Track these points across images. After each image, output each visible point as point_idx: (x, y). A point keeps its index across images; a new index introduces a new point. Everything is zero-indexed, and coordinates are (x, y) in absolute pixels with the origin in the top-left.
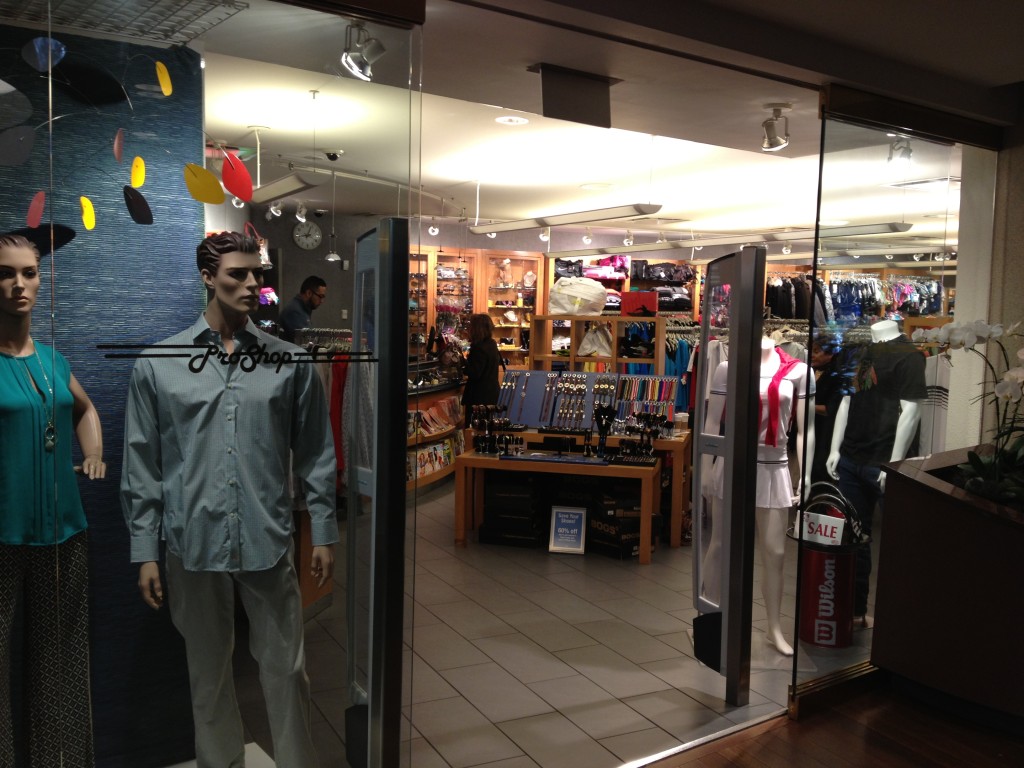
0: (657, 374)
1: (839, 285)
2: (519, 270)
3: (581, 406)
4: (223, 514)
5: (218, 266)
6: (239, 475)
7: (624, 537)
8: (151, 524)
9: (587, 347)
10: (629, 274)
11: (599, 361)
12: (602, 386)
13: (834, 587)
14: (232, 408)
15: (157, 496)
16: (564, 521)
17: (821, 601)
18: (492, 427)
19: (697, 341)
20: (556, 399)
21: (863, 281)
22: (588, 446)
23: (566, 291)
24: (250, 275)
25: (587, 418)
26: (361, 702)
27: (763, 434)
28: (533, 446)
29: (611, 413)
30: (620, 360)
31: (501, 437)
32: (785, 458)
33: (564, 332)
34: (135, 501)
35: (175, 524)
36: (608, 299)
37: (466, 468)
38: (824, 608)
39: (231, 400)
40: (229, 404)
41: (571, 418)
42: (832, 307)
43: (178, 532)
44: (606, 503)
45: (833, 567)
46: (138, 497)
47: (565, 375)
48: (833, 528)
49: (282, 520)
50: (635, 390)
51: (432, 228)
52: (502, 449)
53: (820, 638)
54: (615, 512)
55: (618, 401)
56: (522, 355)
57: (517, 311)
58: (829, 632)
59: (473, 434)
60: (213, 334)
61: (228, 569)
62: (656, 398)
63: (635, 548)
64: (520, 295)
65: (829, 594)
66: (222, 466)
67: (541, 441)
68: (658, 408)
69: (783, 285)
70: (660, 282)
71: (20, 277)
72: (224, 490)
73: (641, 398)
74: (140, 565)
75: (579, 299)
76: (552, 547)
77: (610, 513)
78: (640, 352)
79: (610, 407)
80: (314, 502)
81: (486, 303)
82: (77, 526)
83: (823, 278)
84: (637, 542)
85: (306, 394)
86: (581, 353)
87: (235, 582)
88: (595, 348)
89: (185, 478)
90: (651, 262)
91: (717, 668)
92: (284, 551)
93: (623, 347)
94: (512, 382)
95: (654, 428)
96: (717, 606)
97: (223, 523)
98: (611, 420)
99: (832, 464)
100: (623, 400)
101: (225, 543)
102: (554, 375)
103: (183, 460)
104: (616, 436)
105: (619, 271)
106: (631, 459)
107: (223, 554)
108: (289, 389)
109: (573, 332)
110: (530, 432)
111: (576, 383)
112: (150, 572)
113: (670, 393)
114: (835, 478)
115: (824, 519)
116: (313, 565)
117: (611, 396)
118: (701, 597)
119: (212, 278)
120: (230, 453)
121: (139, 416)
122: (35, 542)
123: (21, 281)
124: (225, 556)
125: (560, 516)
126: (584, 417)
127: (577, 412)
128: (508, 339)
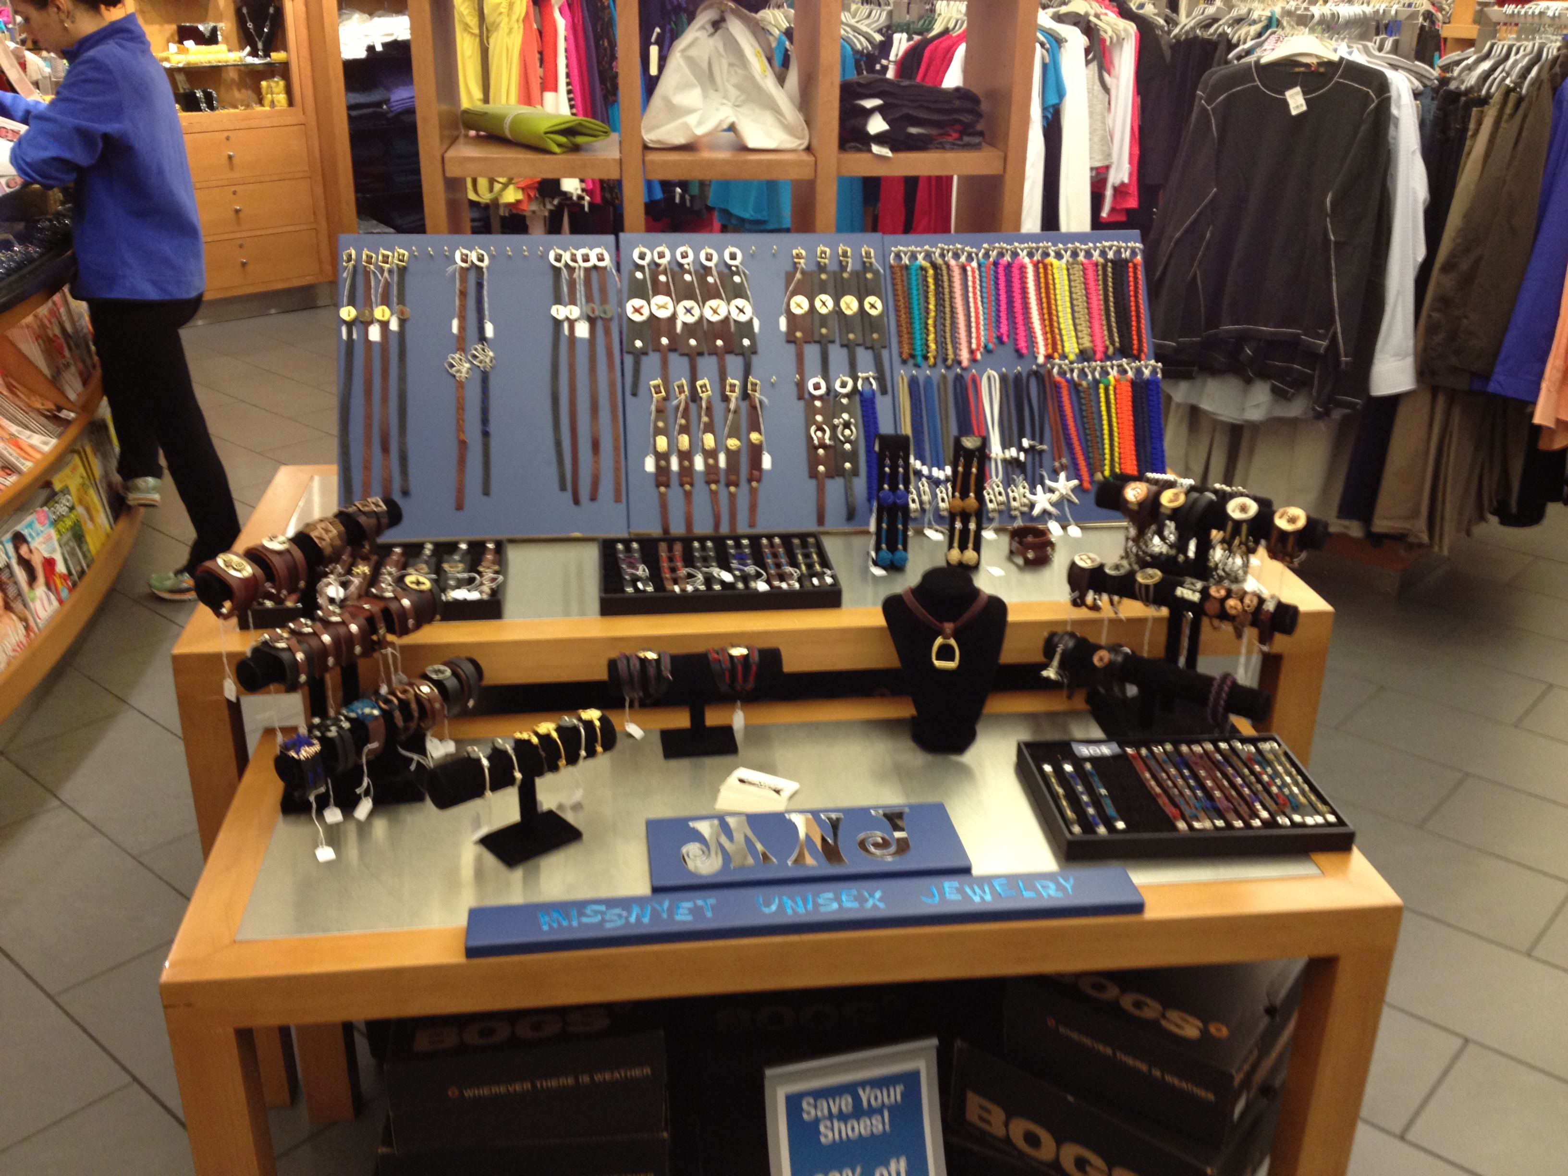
3: (748, 410)
20: (624, 382)
41: (710, 474)
111: (704, 293)
125: (809, 1111)
126: (767, 462)
127: (733, 443)
128: (201, 27)
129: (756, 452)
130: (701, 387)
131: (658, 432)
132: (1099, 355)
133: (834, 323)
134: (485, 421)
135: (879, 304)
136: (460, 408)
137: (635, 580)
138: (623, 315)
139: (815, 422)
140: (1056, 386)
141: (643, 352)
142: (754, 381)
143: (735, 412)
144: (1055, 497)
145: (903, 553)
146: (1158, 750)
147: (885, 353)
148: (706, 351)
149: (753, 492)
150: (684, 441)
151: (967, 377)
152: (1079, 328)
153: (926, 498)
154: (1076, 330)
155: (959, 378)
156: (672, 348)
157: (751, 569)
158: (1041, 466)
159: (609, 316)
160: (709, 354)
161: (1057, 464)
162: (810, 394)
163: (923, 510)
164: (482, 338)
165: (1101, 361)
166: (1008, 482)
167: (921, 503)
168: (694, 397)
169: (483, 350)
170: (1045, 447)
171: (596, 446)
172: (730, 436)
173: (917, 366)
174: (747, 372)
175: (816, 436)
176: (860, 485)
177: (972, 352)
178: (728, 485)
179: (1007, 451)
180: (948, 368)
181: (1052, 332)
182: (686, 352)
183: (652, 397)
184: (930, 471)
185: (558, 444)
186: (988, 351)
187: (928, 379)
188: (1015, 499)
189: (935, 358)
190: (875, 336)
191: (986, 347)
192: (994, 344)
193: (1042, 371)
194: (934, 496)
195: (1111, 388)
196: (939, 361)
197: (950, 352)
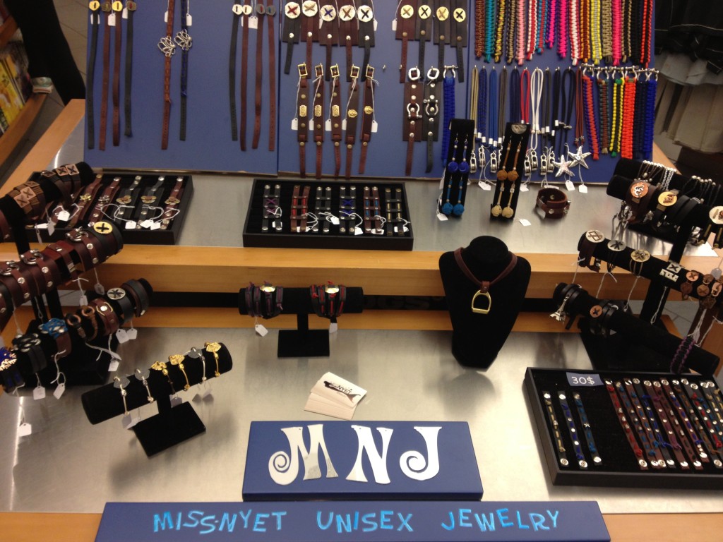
126: (375, 127)
127: (352, 113)
129: (368, 120)
130: (333, 69)
131: (301, 102)
132: (615, 62)
133: (431, 26)
134: (184, 87)
135: (464, 15)
136: (168, 76)
137: (272, 219)
138: (281, 14)
139: (410, 100)
140: (584, 83)
141: (295, 41)
142: (371, 67)
143: (355, 90)
144: (572, 163)
145: (461, 205)
146: (628, 383)
147: (465, 51)
148: (338, 43)
149: (364, 148)
150: (318, 110)
151: (521, 71)
152: (604, 40)
153: (482, 160)
154: (602, 42)
155: (515, 72)
156: (315, 39)
157: (353, 216)
158: (566, 141)
159: (272, 14)
160: (341, 46)
161: (577, 140)
162: (409, 79)
163: (479, 168)
164: (184, 27)
165: (617, 66)
166: (541, 151)
167: (478, 163)
168: (328, 77)
169: (184, 35)
170: (570, 127)
171: (258, 109)
172: (350, 108)
173: (486, 61)
174: (366, 61)
175: (410, 110)
176: (438, 146)
177: (527, 54)
178: (347, 143)
179: (543, 129)
180: (508, 64)
181: (585, 42)
182: (324, 43)
183: (299, 76)
184: (487, 140)
185: (233, 106)
186: (538, 53)
187: (494, 72)
188: (544, 163)
189: (500, 56)
190: (459, 38)
191: (536, 50)
192: (543, 48)
193: (574, 70)
194: (488, 158)
195: (622, 87)
196: (502, 59)
197: (511, 53)
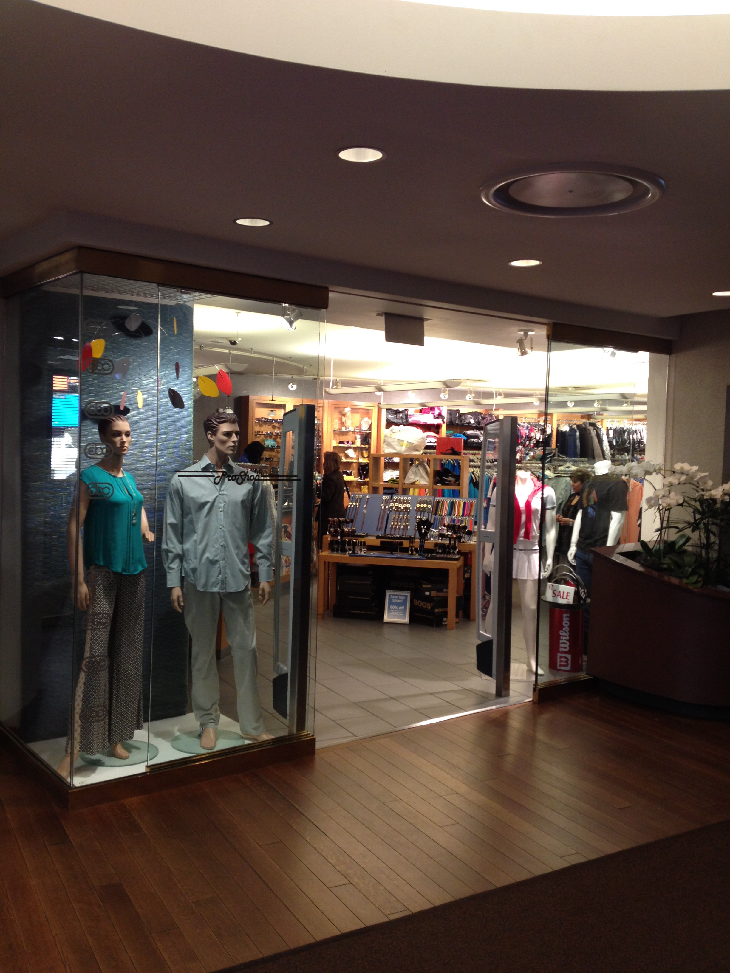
0: (462, 497)
1: (615, 430)
2: (357, 417)
3: (407, 520)
4: (217, 561)
5: (217, 430)
6: (226, 540)
7: (437, 610)
8: (177, 567)
9: (411, 477)
10: (445, 420)
11: (421, 487)
12: (422, 506)
13: (569, 632)
14: (222, 505)
15: (180, 552)
16: (394, 601)
17: (561, 641)
18: (343, 534)
19: (495, 474)
20: (388, 515)
21: (634, 428)
22: (412, 547)
23: (396, 436)
24: (234, 435)
25: (411, 530)
26: (283, 672)
27: (522, 532)
28: (371, 548)
29: (428, 524)
30: (435, 487)
31: (350, 541)
32: (537, 547)
33: (395, 466)
34: (170, 554)
35: (192, 566)
36: (428, 440)
37: (325, 562)
38: (563, 645)
39: (221, 501)
40: (221, 503)
41: (399, 528)
42: (608, 448)
43: (194, 570)
44: (424, 586)
45: (568, 619)
46: (172, 552)
47: (395, 497)
48: (568, 593)
49: (246, 566)
50: (446, 509)
51: (291, 384)
52: (350, 550)
53: (561, 665)
54: (430, 593)
55: (433, 516)
56: (359, 485)
57: (355, 449)
58: (567, 662)
59: (329, 539)
60: (212, 466)
61: (219, 591)
62: (461, 514)
63: (445, 619)
64: (358, 436)
65: (565, 636)
66: (216, 536)
67: (379, 544)
68: (462, 521)
69: (570, 430)
70: (470, 427)
71: (124, 436)
72: (218, 548)
73: (450, 514)
74: (172, 588)
75: (405, 443)
76: (387, 618)
77: (427, 593)
78: (450, 481)
79: (427, 520)
80: (260, 558)
81: (331, 444)
82: (143, 566)
83: (602, 425)
84: (445, 614)
85: (258, 499)
86: (407, 482)
87: (221, 599)
88: (417, 478)
89: (198, 542)
90: (463, 411)
91: (489, 674)
92: (247, 583)
93: (437, 478)
94: (356, 502)
95: (459, 535)
96: (490, 636)
97: (218, 566)
98: (428, 529)
99: (571, 554)
100: (437, 516)
101: (218, 576)
102: (387, 497)
103: (195, 533)
104: (432, 539)
105: (438, 418)
106: (442, 556)
107: (217, 583)
108: (250, 495)
109: (401, 466)
110: (369, 538)
111: (404, 503)
112: (177, 592)
113: (471, 510)
114: (573, 564)
115: (563, 588)
116: (260, 592)
117: (429, 513)
118: (481, 632)
119: (213, 436)
120: (221, 528)
121: (173, 509)
122: (126, 572)
123: (125, 439)
124: (218, 584)
125: (392, 597)
126: (409, 527)
127: (404, 524)
128: (348, 471)
129: (407, 526)
133: (423, 508)
138: (390, 506)
141: (392, 511)
150: (396, 523)
160: (403, 512)
168: (399, 518)
174: (408, 514)
182: (399, 511)
